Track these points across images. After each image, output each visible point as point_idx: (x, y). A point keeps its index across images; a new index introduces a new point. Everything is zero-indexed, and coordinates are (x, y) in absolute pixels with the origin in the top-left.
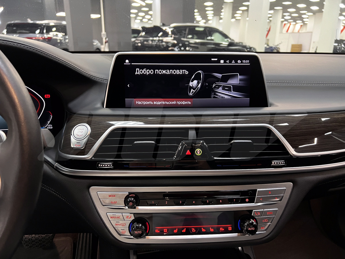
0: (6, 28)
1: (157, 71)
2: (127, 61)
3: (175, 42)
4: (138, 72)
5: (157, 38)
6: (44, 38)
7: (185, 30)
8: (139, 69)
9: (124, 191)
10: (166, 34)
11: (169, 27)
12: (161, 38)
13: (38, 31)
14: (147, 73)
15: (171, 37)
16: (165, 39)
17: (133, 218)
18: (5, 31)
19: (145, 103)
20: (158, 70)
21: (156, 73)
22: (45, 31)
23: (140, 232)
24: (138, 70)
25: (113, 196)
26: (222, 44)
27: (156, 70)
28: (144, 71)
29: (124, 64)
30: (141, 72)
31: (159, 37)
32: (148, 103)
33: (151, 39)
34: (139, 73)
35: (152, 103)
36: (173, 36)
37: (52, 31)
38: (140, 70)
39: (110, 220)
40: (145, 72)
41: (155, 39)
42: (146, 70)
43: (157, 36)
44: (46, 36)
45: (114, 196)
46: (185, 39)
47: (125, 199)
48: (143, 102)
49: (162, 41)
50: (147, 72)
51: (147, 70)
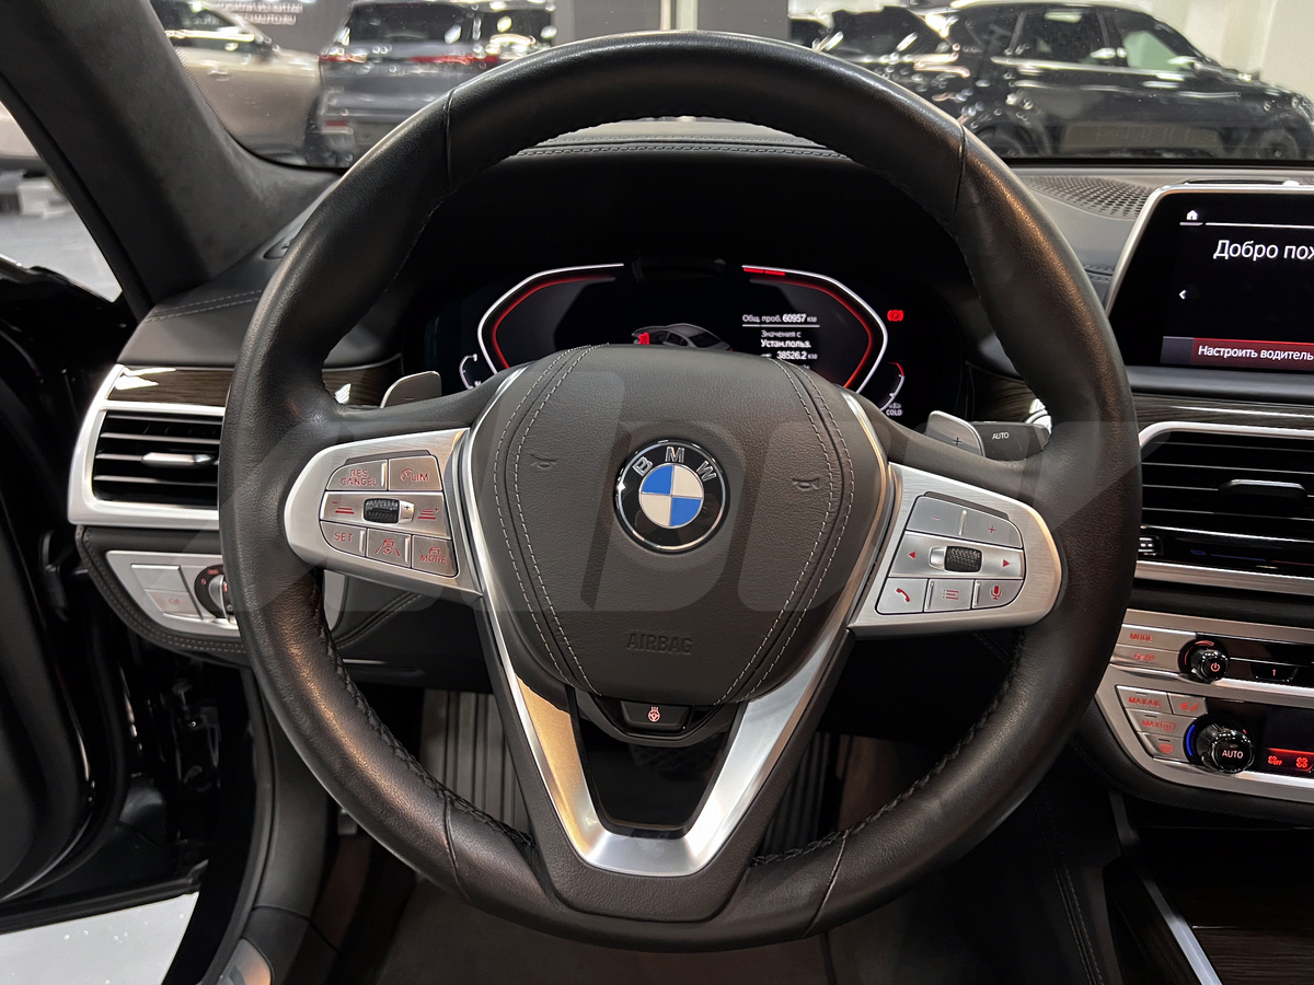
0: (348, 25)
1: (1290, 251)
2: (1193, 215)
3: (964, 73)
4: (1222, 251)
5: (893, 59)
6: (475, 59)
7: (1011, 26)
8: (1227, 242)
9: (1182, 630)
10: (928, 42)
11: (944, 11)
12: (907, 59)
13: (454, 34)
14: (1256, 255)
15: (950, 51)
16: (925, 62)
17: (1203, 711)
18: (344, 36)
19: (1227, 353)
20: (1294, 248)
21: (1285, 256)
22: (477, 35)
23: (1240, 755)
24: (1224, 245)
25: (1142, 638)
26: (1155, 78)
27: (1287, 248)
28: (1244, 248)
29: (1182, 224)
30: (1235, 250)
31: (903, 53)
32: (1241, 353)
33: (867, 60)
34: (1226, 256)
35: (1254, 355)
36: (956, 48)
37: (498, 32)
38: (1232, 247)
39: (1123, 708)
40: (1247, 251)
41: (883, 60)
42: (1253, 246)
43: (891, 50)
44: (479, 51)
45: (1148, 639)
46: (1008, 62)
47: (1181, 651)
48: (1222, 350)
49: (910, 69)
50: (1254, 251)
51: (1257, 247)
